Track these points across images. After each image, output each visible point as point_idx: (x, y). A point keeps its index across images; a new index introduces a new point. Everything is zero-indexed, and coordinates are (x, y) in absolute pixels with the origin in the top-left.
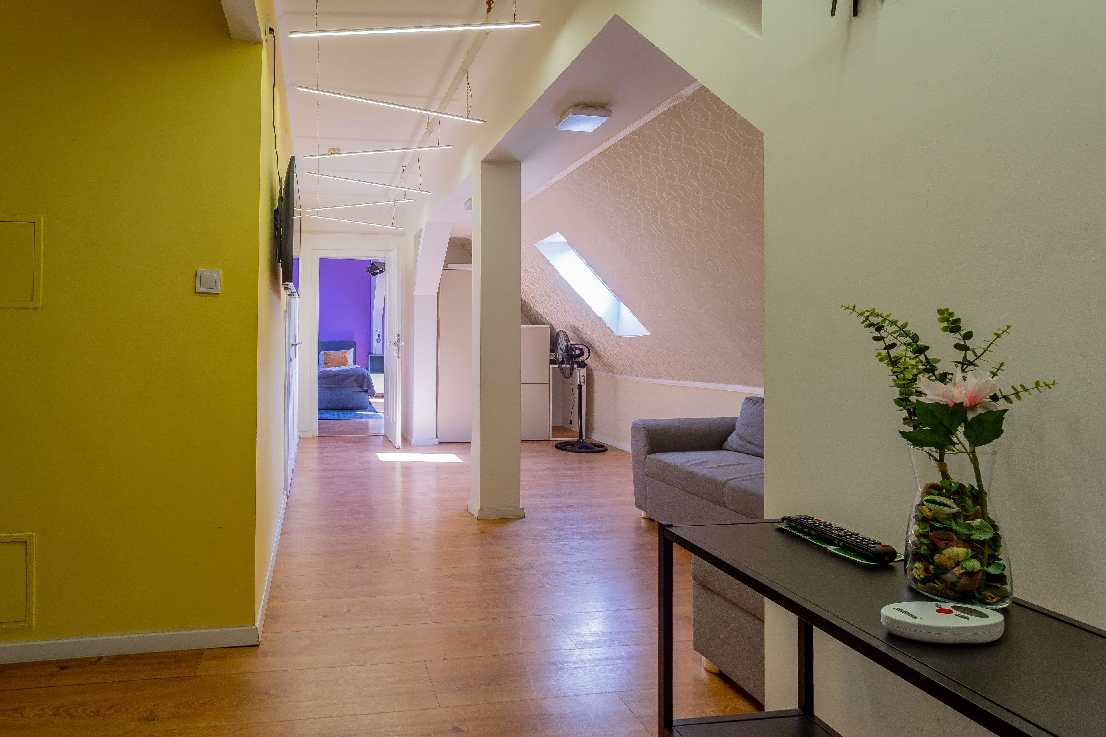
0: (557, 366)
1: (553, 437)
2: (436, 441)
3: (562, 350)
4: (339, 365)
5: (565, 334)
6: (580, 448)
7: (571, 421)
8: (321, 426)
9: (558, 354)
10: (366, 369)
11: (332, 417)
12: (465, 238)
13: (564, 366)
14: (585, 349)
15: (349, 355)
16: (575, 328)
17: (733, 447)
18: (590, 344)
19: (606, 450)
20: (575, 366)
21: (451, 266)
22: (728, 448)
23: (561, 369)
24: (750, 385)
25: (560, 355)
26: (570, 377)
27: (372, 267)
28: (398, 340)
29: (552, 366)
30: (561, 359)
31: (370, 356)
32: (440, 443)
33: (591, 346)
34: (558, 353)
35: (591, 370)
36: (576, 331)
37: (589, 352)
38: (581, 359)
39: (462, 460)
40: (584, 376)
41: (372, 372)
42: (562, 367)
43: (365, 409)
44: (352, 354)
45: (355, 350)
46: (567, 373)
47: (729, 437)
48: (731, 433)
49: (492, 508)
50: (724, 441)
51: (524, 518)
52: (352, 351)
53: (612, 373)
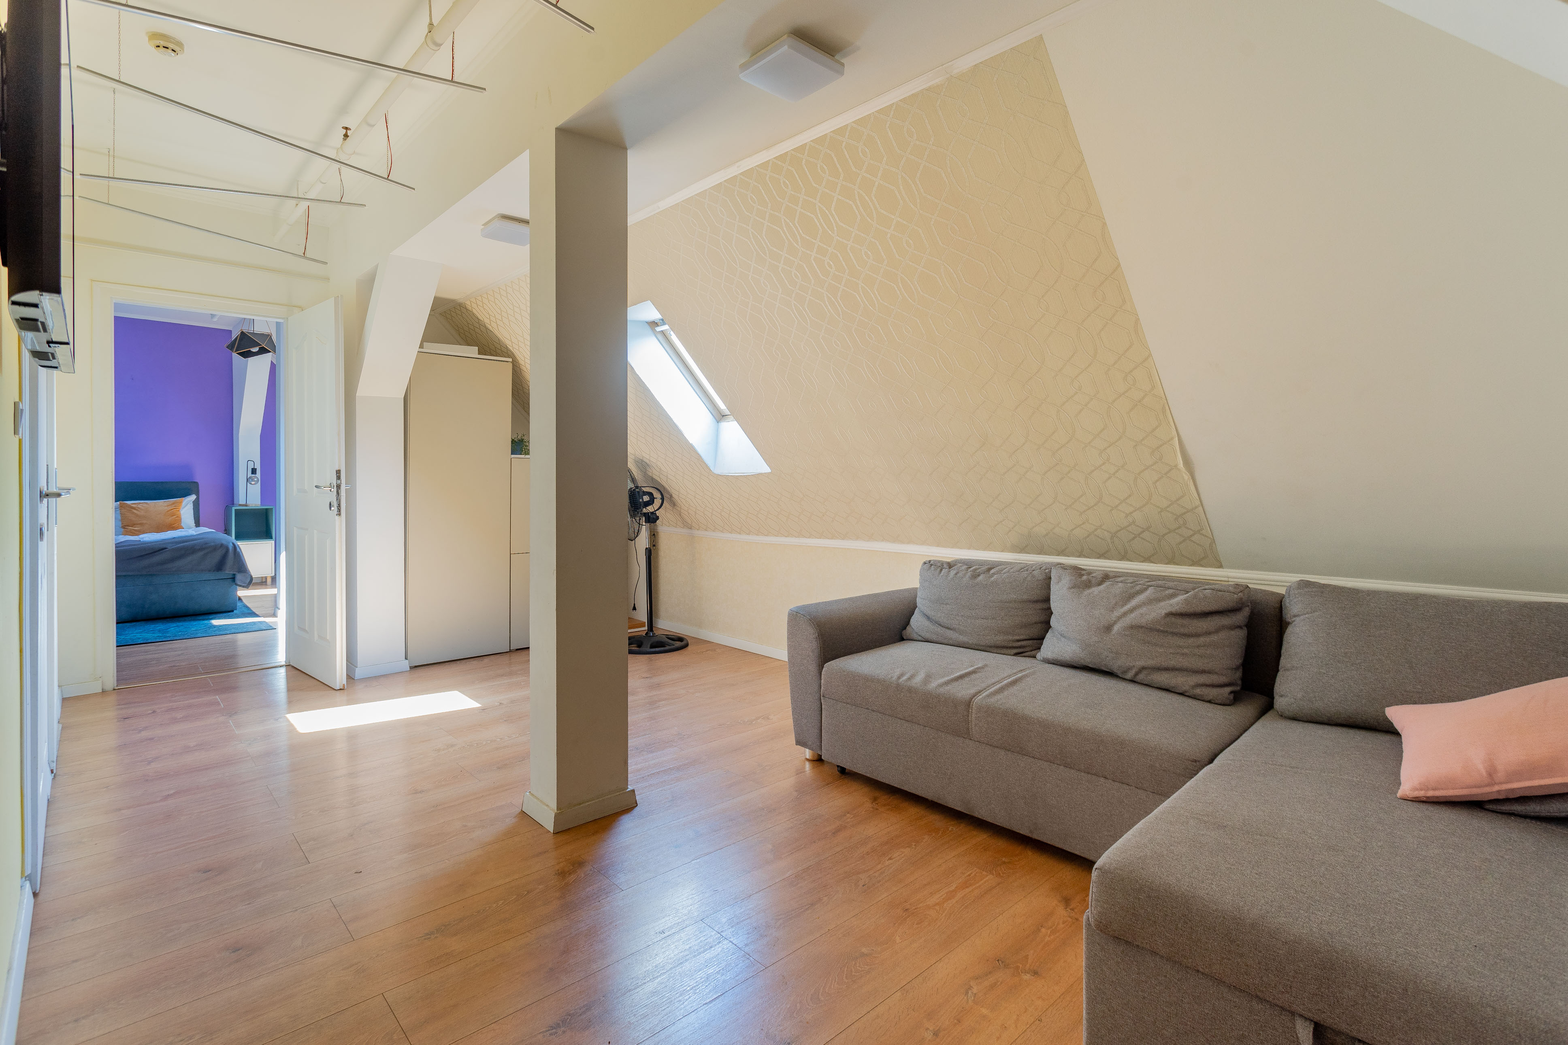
2: (406, 665)
4: (159, 529)
6: (652, 647)
7: (634, 604)
8: (122, 660)
10: (226, 533)
11: (149, 636)
12: (453, 301)
14: (657, 495)
15: (186, 507)
16: (642, 461)
17: (923, 635)
18: (662, 485)
19: (687, 645)
20: (643, 520)
21: (431, 347)
22: (915, 636)
24: (902, 542)
26: (635, 538)
27: (241, 340)
28: (339, 481)
31: (234, 509)
32: (411, 668)
33: (664, 488)
35: (660, 526)
36: (641, 465)
37: (662, 499)
38: (650, 509)
39: (479, 703)
41: (239, 537)
43: (229, 612)
44: (190, 507)
45: (198, 498)
47: (912, 620)
48: (913, 614)
49: (580, 804)
50: (905, 628)
51: (637, 808)
52: (191, 500)
53: (691, 528)
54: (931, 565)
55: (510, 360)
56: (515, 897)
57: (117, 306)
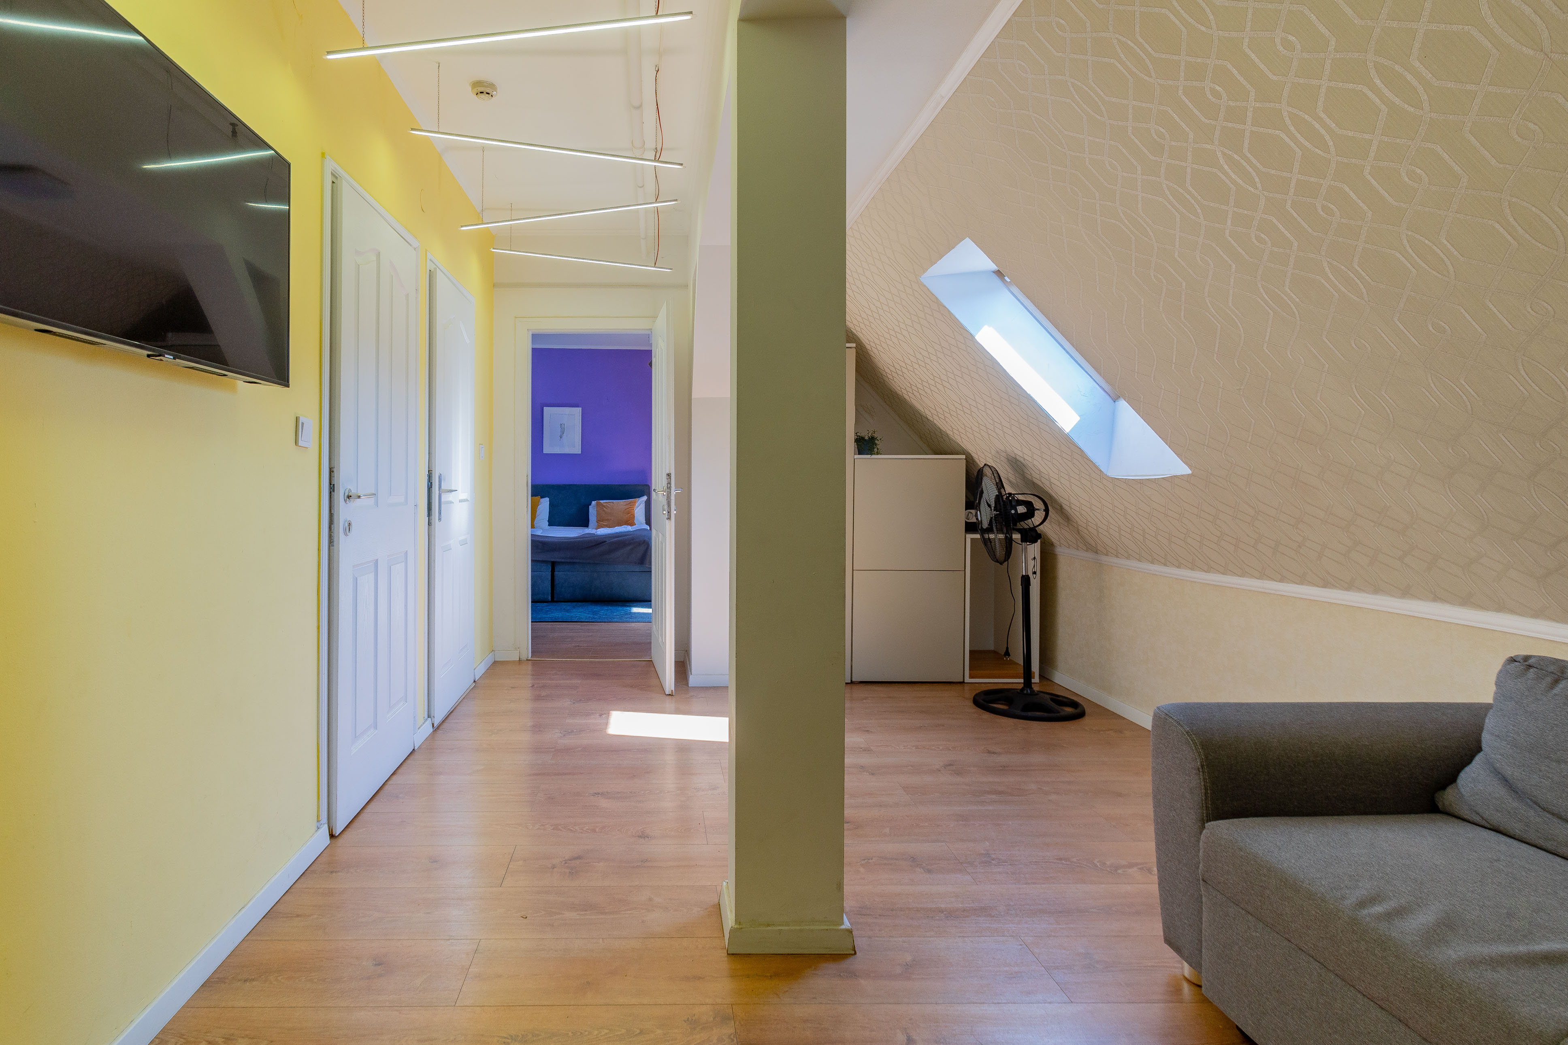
0: (978, 536)
1: (971, 677)
3: (989, 506)
4: (618, 525)
5: (995, 472)
7: (1007, 648)
8: (537, 635)
9: (980, 514)
13: (992, 536)
14: (1038, 504)
15: (636, 507)
16: (1016, 459)
18: (1047, 493)
20: (1016, 536)
23: (987, 542)
25: (985, 515)
26: (1005, 561)
28: (669, 485)
29: (970, 536)
30: (985, 525)
33: (1051, 497)
34: (980, 512)
35: (1052, 544)
36: (1017, 465)
37: (1047, 511)
38: (1030, 523)
40: (1034, 558)
42: (989, 538)
45: (648, 499)
46: (1000, 552)
47: (1463, 775)
48: (1469, 761)
49: (769, 925)
50: (1444, 787)
51: (852, 959)
52: (643, 501)
53: (1097, 552)
54: (1530, 666)
55: (854, 345)
56: (624, 1031)
57: (535, 337)
